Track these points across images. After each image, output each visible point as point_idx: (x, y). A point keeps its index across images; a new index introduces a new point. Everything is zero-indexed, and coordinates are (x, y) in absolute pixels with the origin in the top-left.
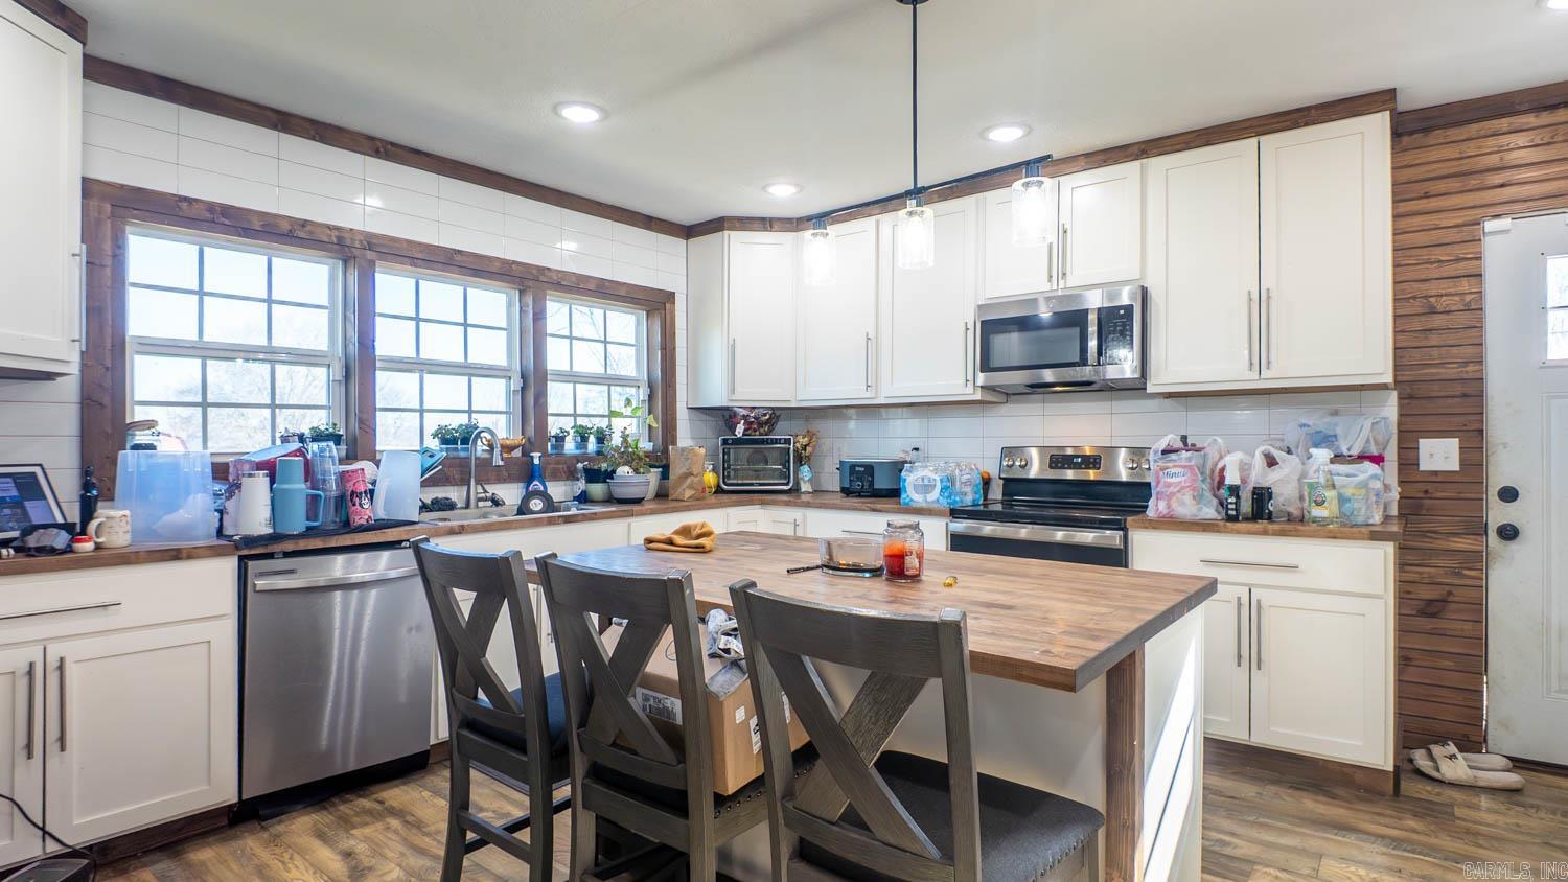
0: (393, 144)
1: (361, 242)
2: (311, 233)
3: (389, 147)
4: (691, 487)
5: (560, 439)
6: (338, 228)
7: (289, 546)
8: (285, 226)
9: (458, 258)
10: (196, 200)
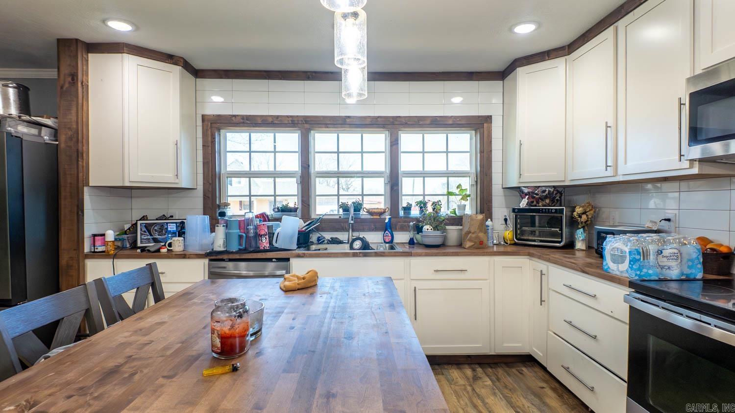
0: (315, 72)
1: (302, 121)
2: (281, 120)
3: (314, 74)
4: (470, 240)
5: (408, 209)
6: (291, 117)
7: (231, 256)
8: (270, 120)
9: (348, 120)
10: (237, 115)
